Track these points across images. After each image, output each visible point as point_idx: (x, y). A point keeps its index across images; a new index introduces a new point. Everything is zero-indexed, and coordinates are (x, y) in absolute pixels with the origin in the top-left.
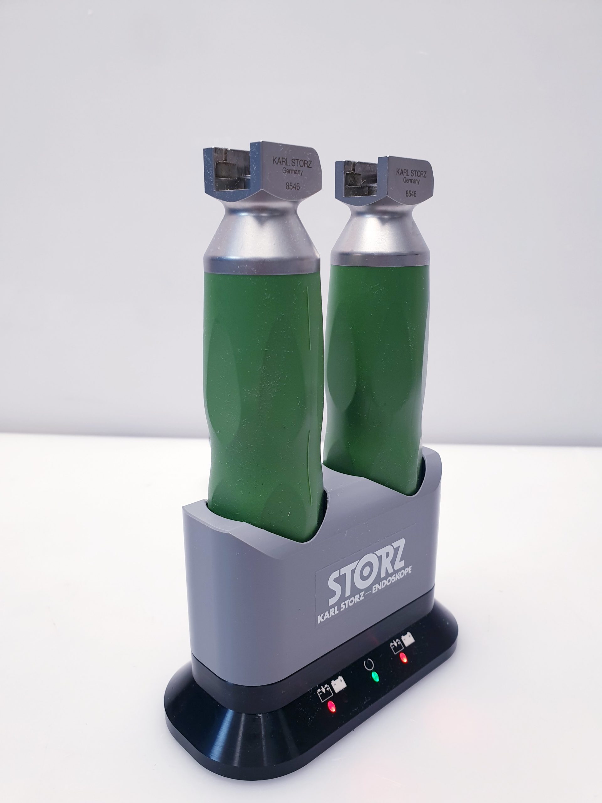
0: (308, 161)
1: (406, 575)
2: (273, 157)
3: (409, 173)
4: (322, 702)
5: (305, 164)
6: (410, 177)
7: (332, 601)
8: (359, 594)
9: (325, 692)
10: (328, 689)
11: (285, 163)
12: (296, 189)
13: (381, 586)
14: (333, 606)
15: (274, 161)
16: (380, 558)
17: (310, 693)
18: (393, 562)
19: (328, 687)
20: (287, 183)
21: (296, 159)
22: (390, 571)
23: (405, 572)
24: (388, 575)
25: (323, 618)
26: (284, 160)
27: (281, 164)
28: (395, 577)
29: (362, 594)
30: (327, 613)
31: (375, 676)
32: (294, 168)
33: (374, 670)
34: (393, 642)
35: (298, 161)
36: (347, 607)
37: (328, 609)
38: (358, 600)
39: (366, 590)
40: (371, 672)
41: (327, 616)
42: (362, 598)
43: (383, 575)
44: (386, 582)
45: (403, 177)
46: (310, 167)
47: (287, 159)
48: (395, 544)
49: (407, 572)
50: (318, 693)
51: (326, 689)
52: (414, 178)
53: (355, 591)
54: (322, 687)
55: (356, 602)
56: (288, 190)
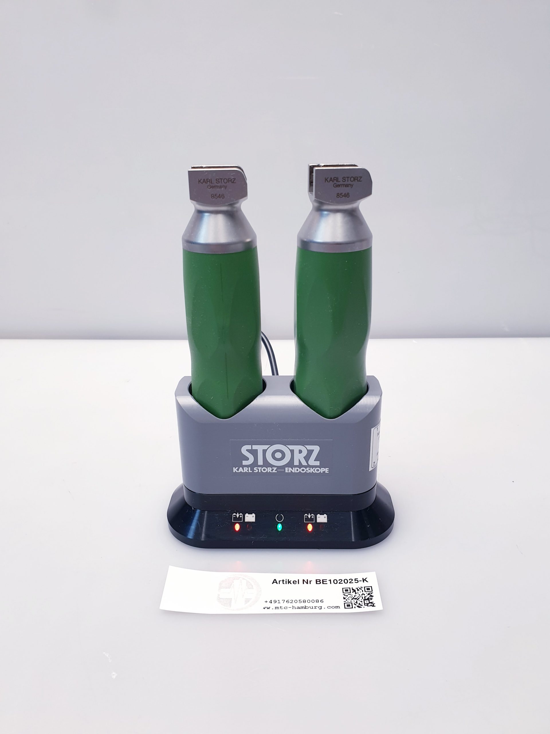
0: (232, 178)
1: (322, 472)
2: (199, 180)
3: (340, 179)
4: (233, 521)
5: (229, 181)
6: (341, 183)
7: (245, 463)
8: (272, 468)
9: (238, 517)
10: (241, 516)
11: (210, 182)
12: (221, 198)
13: (294, 470)
14: (247, 466)
15: (199, 182)
16: (292, 452)
17: (228, 512)
18: (307, 458)
19: (242, 515)
20: (212, 195)
21: (220, 179)
22: (304, 463)
23: (322, 470)
24: (300, 466)
25: (238, 470)
26: (208, 180)
27: (206, 183)
28: (310, 469)
29: (275, 468)
30: (241, 468)
31: (280, 527)
32: (219, 185)
33: (281, 523)
34: (308, 514)
35: (222, 180)
36: (260, 471)
37: (243, 467)
38: (271, 472)
39: (278, 467)
40: (279, 523)
41: (241, 470)
42: (274, 471)
43: (296, 463)
44: (300, 470)
45: (333, 183)
46: (234, 183)
47: (211, 179)
48: (310, 447)
49: (324, 471)
50: (233, 515)
51: (240, 516)
52: (346, 183)
53: (266, 464)
54: (238, 513)
55: (268, 472)
56: (213, 199)
